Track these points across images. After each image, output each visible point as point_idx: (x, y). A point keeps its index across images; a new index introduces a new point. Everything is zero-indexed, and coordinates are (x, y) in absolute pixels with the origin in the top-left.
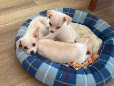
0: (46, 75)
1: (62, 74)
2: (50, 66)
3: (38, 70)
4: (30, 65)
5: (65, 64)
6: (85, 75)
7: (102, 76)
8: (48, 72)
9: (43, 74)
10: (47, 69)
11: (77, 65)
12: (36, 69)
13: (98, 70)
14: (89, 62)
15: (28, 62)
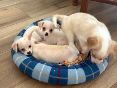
0: (41, 73)
1: (55, 70)
2: (44, 65)
3: (34, 70)
4: (27, 66)
5: (58, 63)
6: (76, 70)
7: (91, 70)
8: (43, 70)
9: (39, 73)
10: (42, 68)
11: (69, 63)
12: (32, 69)
13: (88, 65)
14: (79, 61)
15: (24, 64)
